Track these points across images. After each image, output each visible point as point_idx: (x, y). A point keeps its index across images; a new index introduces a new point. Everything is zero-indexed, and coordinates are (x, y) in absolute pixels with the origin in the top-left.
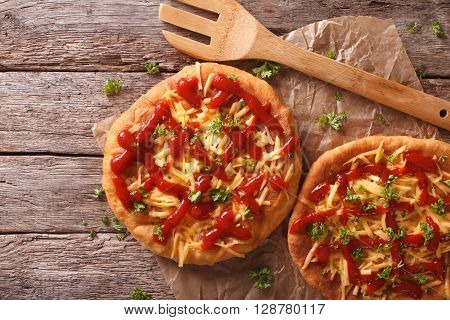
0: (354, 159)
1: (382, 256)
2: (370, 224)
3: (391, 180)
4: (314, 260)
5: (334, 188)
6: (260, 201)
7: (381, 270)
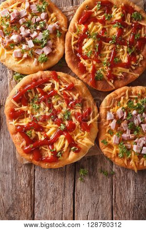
0: (73, 47)
1: (121, 50)
2: (105, 50)
3: (88, 34)
4: (112, 81)
5: (83, 61)
6: (75, 98)
7: (128, 53)
